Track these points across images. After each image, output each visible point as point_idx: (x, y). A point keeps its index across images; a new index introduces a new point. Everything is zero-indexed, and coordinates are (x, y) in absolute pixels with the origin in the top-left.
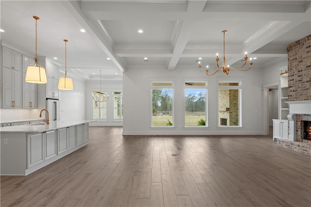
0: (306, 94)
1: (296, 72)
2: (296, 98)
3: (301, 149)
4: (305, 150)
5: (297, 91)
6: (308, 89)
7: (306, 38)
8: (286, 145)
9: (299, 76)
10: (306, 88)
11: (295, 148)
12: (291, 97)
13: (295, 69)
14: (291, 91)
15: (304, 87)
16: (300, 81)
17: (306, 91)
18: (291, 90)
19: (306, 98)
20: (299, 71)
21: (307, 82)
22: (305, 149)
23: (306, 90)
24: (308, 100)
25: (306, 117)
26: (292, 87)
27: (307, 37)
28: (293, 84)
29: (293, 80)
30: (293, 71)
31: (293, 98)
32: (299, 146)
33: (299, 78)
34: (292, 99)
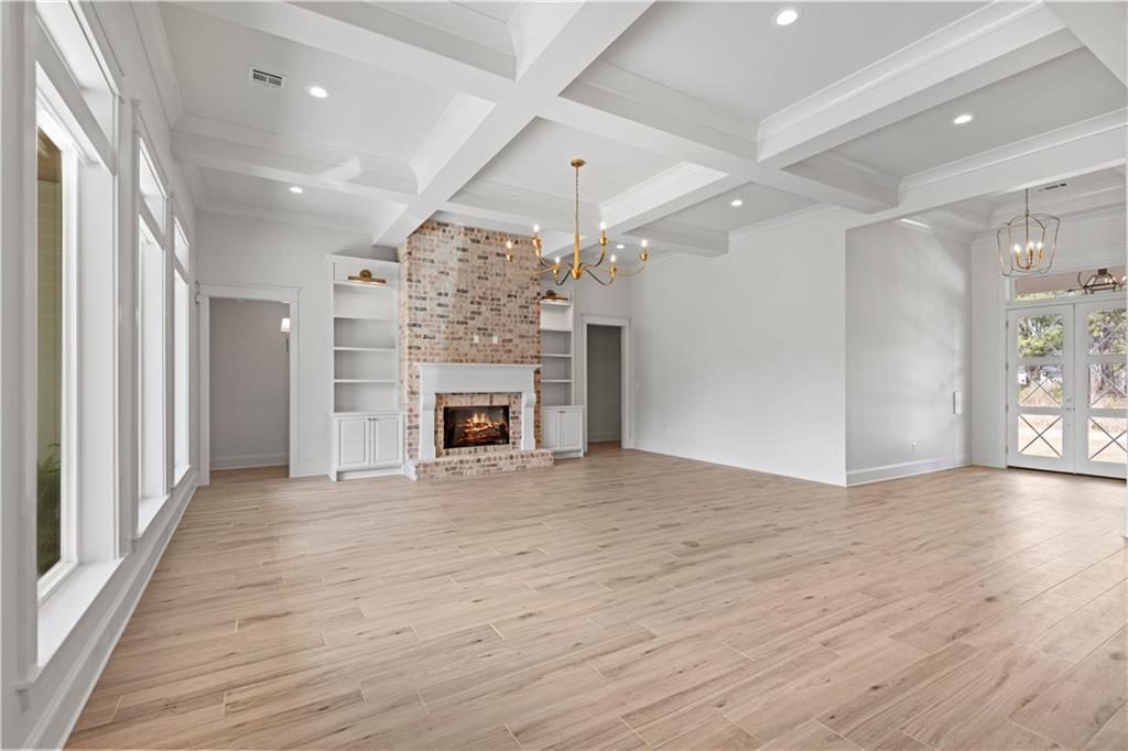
0: (457, 350)
1: (432, 294)
2: (431, 354)
3: (483, 466)
4: (492, 465)
5: (434, 338)
6: (460, 339)
7: (463, 229)
8: (447, 470)
9: (440, 305)
10: (456, 336)
11: (471, 468)
12: (418, 352)
13: (429, 286)
14: (418, 336)
15: (453, 333)
16: (442, 317)
17: (455, 342)
18: (419, 333)
19: (456, 357)
20: (440, 294)
21: (458, 323)
22: (492, 462)
23: (456, 339)
24: (461, 361)
25: (456, 398)
26: (420, 326)
27: (466, 228)
28: (424, 320)
29: (424, 309)
30: (424, 287)
31: (424, 354)
32: (479, 461)
33: (440, 311)
34: (422, 357)
